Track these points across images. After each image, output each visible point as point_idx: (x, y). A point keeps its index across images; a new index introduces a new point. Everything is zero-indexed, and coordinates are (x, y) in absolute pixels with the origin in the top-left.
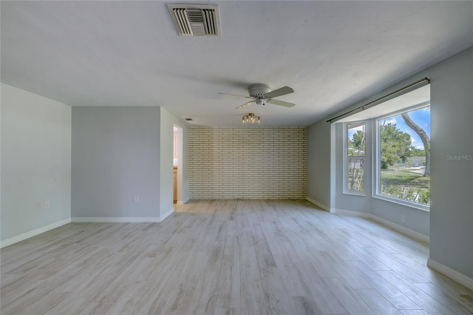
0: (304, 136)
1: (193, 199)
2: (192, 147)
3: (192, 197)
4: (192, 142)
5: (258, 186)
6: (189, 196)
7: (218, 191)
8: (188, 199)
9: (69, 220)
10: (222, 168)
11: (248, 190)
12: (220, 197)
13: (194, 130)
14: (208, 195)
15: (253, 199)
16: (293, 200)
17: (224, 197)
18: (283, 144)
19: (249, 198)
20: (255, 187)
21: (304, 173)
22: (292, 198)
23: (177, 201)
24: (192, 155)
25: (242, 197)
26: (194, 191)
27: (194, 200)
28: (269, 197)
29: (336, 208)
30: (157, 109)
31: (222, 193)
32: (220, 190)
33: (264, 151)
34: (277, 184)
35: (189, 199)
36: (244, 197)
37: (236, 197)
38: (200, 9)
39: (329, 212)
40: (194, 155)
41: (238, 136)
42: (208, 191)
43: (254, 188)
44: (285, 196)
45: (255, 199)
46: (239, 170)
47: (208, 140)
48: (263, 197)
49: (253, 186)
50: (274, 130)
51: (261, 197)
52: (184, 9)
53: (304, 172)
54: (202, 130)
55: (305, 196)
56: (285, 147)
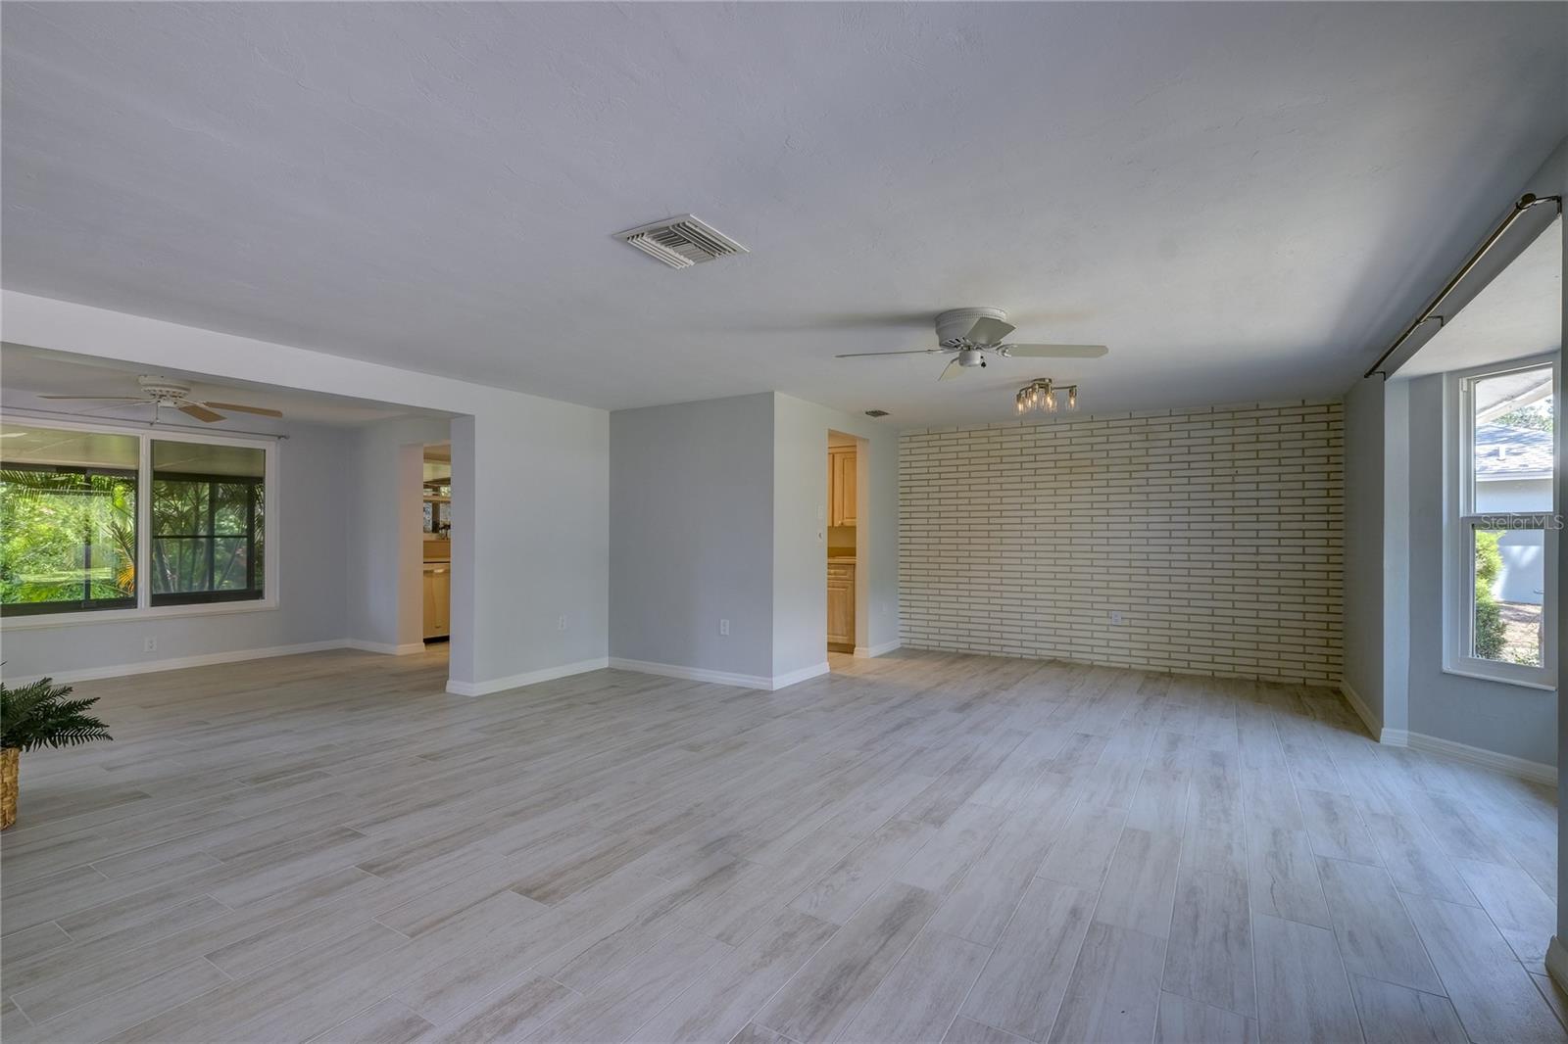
0: (1332, 434)
1: (911, 647)
2: (907, 490)
3: (908, 641)
4: (908, 477)
5: (1127, 622)
6: (901, 637)
7: (986, 627)
8: (896, 644)
9: (604, 663)
10: (999, 554)
11: (1089, 634)
12: (992, 648)
13: (914, 439)
14: (955, 638)
15: (1107, 664)
16: (1275, 683)
17: (1005, 649)
18: (1233, 471)
19: (1092, 661)
20: (1114, 623)
21: (1330, 584)
22: (1271, 679)
23: (855, 646)
24: (908, 515)
25: (1068, 654)
26: (913, 623)
27: (913, 649)
28: (1169, 663)
29: (1409, 729)
30: (764, 402)
31: (999, 635)
32: (992, 628)
33: (1151, 497)
34: (1206, 619)
35: (900, 646)
36: (1074, 655)
37: (1044, 652)
38: (668, 227)
39: (1378, 741)
40: (913, 515)
41: (1052, 450)
42: (954, 625)
43: (1111, 629)
44: (1237, 669)
45: (1113, 665)
46: (1055, 565)
47: (954, 469)
48: (1145, 661)
49: (1108, 621)
50: (1193, 418)
51: (1138, 662)
52: (643, 234)
53: (1331, 577)
54: (937, 437)
55: (1338, 677)
56: (1237, 479)
